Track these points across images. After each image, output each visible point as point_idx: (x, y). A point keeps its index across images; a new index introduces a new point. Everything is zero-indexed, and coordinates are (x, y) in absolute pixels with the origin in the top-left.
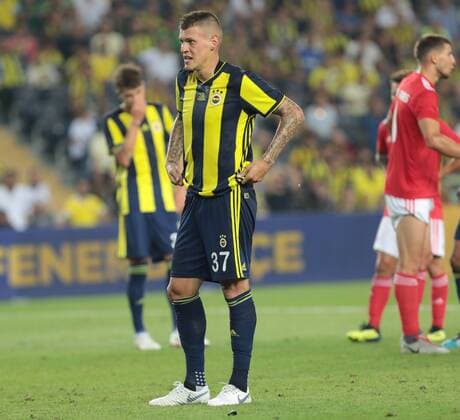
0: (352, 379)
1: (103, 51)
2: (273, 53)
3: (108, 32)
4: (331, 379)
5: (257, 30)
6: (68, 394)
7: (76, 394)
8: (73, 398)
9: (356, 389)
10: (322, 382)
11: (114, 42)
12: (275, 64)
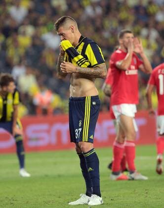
0: (146, 192)
1: (24, 34)
2: (106, 34)
3: (27, 25)
4: (136, 192)
5: (98, 23)
6: (10, 200)
7: (13, 200)
8: (12, 202)
9: (148, 196)
10: (132, 193)
11: (30, 30)
12: (107, 40)
